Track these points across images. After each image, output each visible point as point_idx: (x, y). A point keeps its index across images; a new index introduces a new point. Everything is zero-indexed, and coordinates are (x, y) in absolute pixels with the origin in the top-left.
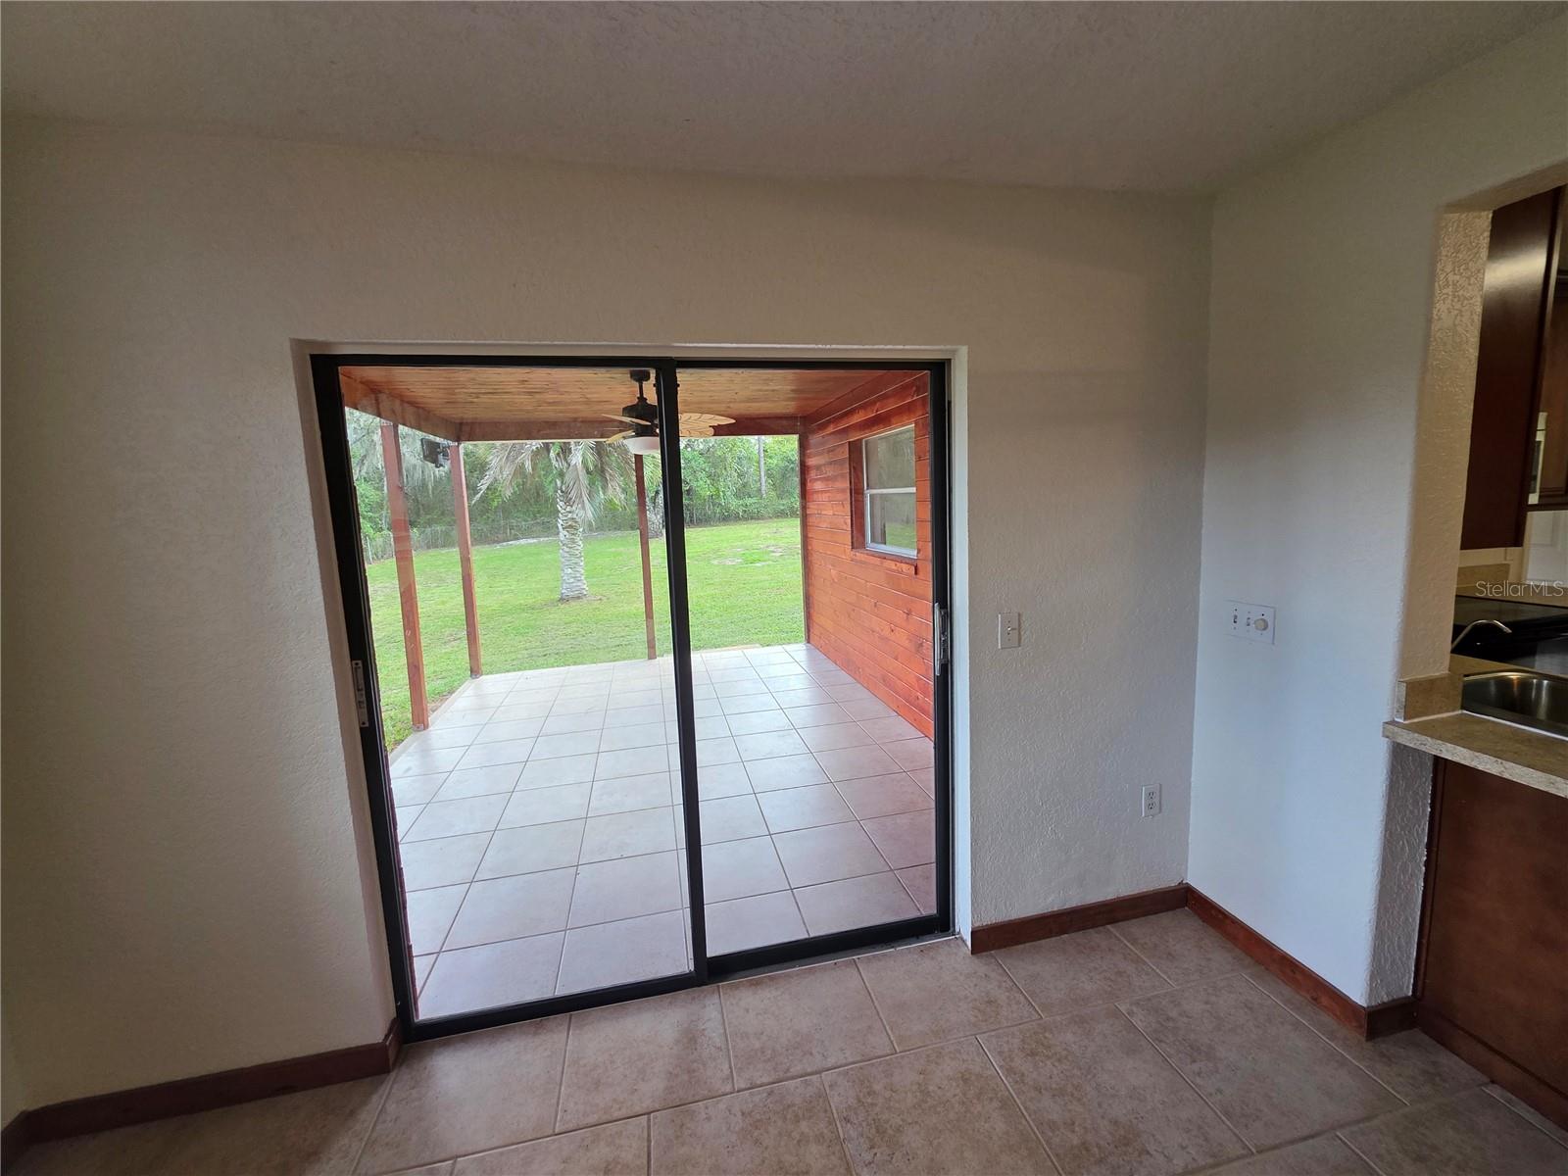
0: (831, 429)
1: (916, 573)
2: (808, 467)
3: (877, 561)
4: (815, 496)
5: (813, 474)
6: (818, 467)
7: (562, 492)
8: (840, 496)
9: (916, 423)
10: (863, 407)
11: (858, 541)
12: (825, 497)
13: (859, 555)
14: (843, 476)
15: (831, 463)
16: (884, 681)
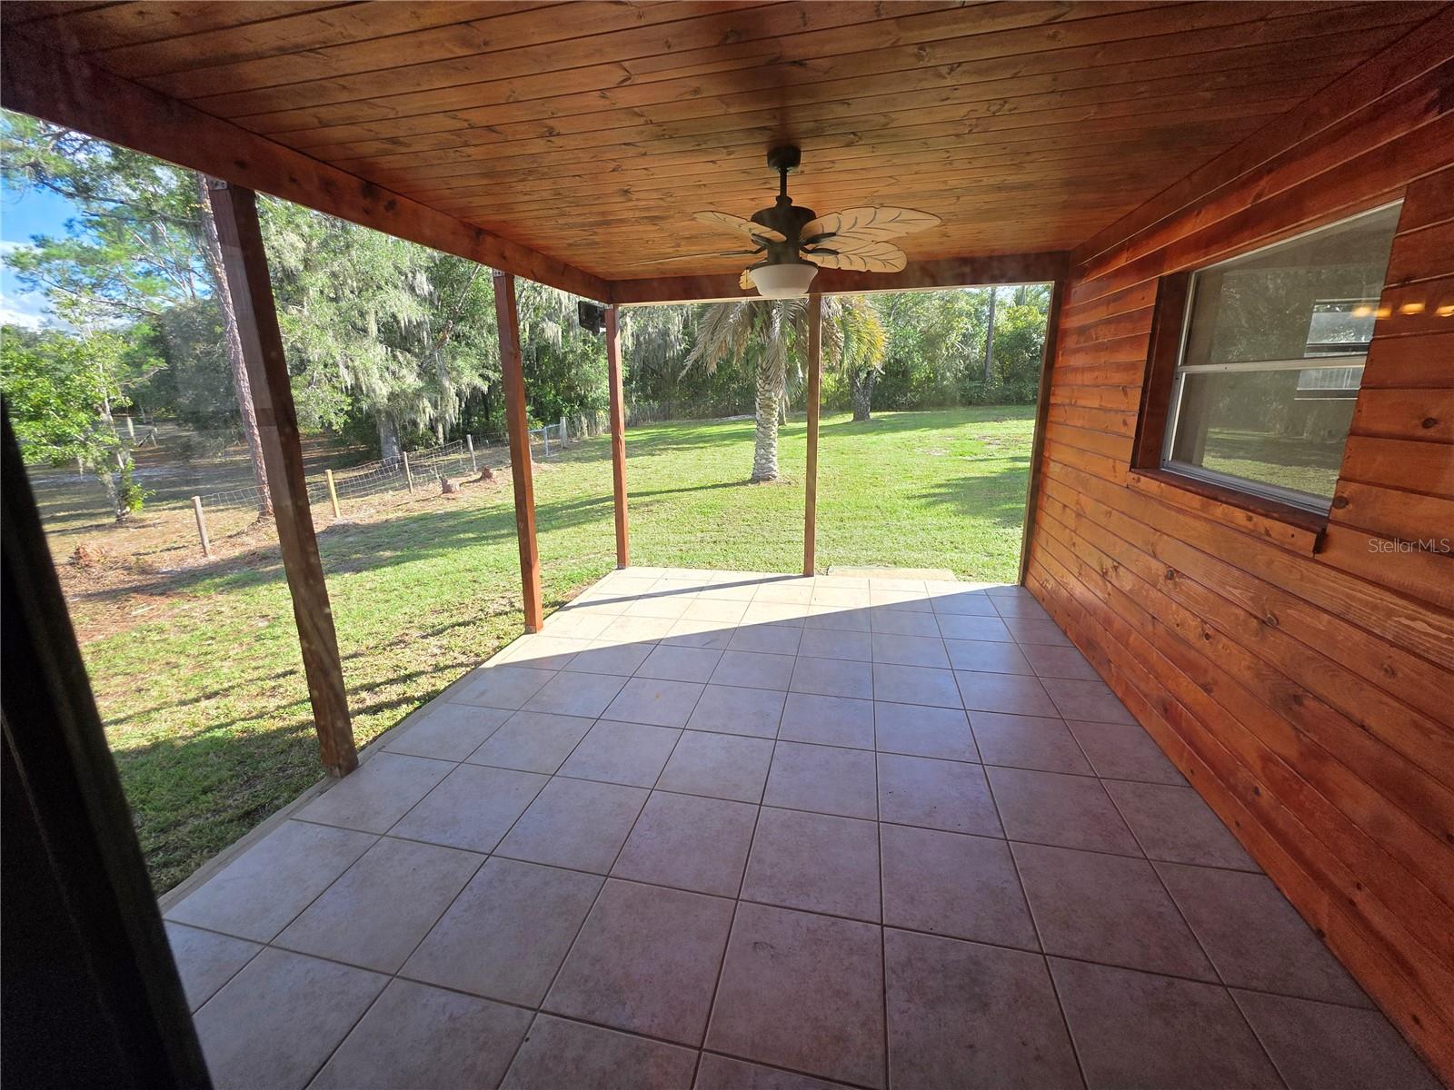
0: (1122, 262)
1: (1319, 548)
2: (1065, 332)
3: (1195, 501)
4: (1070, 377)
5: (1071, 342)
6: (1082, 331)
7: (762, 369)
8: (1118, 378)
9: (1411, 194)
10: (1217, 199)
11: (1146, 456)
12: (1088, 378)
13: (1148, 484)
14: (1134, 341)
15: (1108, 322)
16: (1166, 710)
